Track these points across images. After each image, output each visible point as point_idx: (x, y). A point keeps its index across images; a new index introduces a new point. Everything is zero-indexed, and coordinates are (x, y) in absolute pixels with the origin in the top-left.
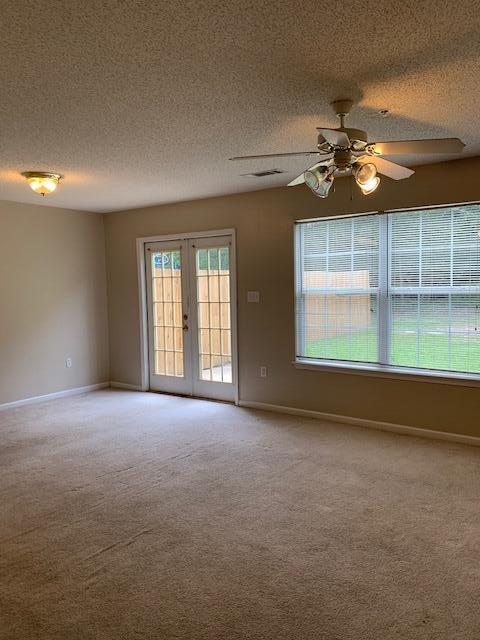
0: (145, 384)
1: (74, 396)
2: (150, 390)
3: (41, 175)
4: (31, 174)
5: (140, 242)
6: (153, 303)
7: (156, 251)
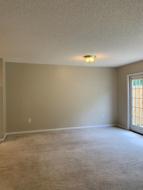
0: (128, 127)
1: (103, 128)
2: (130, 130)
3: (89, 56)
4: (86, 57)
5: (128, 76)
6: (132, 98)
7: (134, 79)
